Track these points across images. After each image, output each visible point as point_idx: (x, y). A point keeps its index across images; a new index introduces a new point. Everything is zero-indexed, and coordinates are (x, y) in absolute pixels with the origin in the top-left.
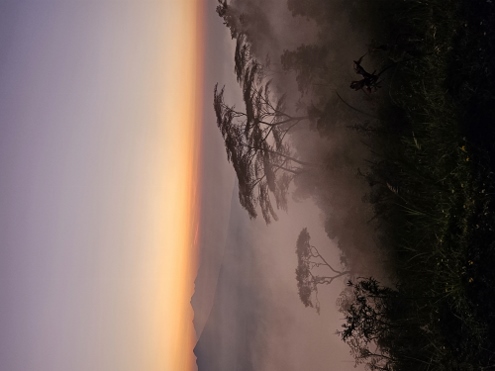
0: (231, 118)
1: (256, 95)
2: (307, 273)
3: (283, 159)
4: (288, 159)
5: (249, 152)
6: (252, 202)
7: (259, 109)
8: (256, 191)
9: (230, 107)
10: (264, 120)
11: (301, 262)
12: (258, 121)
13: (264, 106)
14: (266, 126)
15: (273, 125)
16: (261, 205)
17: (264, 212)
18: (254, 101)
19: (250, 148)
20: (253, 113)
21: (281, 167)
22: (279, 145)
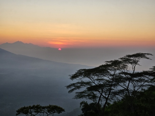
0: (131, 63)
1: (146, 79)
2: (37, 112)
3: (107, 96)
4: (107, 99)
5: (111, 75)
6: (80, 77)
7: (137, 81)
8: (86, 80)
9: (138, 63)
10: (130, 84)
11: (44, 108)
12: (130, 80)
13: (140, 84)
14: (127, 85)
15: (127, 90)
16: (78, 83)
17: (73, 85)
18: (142, 78)
19: (113, 75)
20: (135, 77)
21: (101, 94)
22: (116, 93)
